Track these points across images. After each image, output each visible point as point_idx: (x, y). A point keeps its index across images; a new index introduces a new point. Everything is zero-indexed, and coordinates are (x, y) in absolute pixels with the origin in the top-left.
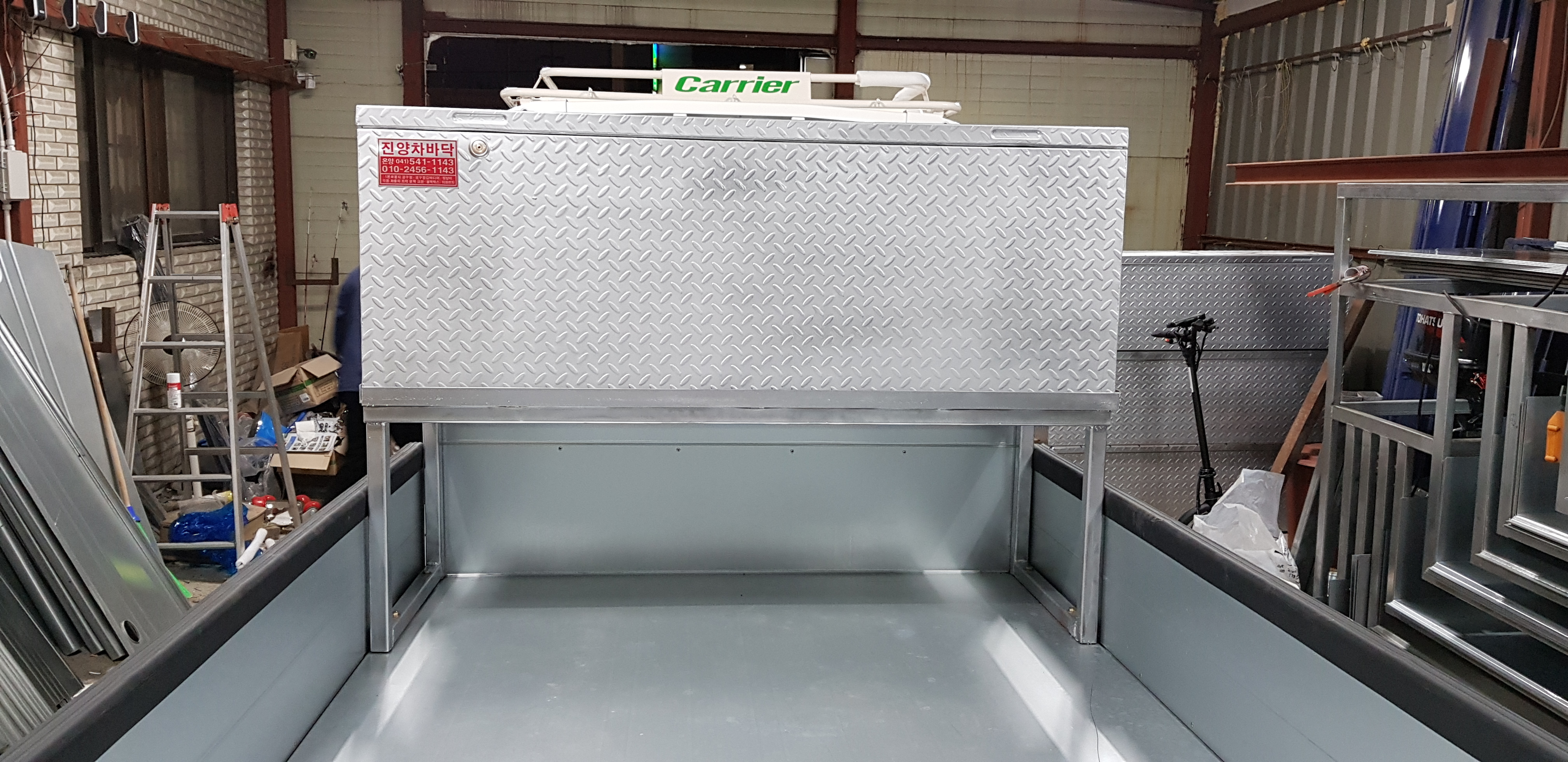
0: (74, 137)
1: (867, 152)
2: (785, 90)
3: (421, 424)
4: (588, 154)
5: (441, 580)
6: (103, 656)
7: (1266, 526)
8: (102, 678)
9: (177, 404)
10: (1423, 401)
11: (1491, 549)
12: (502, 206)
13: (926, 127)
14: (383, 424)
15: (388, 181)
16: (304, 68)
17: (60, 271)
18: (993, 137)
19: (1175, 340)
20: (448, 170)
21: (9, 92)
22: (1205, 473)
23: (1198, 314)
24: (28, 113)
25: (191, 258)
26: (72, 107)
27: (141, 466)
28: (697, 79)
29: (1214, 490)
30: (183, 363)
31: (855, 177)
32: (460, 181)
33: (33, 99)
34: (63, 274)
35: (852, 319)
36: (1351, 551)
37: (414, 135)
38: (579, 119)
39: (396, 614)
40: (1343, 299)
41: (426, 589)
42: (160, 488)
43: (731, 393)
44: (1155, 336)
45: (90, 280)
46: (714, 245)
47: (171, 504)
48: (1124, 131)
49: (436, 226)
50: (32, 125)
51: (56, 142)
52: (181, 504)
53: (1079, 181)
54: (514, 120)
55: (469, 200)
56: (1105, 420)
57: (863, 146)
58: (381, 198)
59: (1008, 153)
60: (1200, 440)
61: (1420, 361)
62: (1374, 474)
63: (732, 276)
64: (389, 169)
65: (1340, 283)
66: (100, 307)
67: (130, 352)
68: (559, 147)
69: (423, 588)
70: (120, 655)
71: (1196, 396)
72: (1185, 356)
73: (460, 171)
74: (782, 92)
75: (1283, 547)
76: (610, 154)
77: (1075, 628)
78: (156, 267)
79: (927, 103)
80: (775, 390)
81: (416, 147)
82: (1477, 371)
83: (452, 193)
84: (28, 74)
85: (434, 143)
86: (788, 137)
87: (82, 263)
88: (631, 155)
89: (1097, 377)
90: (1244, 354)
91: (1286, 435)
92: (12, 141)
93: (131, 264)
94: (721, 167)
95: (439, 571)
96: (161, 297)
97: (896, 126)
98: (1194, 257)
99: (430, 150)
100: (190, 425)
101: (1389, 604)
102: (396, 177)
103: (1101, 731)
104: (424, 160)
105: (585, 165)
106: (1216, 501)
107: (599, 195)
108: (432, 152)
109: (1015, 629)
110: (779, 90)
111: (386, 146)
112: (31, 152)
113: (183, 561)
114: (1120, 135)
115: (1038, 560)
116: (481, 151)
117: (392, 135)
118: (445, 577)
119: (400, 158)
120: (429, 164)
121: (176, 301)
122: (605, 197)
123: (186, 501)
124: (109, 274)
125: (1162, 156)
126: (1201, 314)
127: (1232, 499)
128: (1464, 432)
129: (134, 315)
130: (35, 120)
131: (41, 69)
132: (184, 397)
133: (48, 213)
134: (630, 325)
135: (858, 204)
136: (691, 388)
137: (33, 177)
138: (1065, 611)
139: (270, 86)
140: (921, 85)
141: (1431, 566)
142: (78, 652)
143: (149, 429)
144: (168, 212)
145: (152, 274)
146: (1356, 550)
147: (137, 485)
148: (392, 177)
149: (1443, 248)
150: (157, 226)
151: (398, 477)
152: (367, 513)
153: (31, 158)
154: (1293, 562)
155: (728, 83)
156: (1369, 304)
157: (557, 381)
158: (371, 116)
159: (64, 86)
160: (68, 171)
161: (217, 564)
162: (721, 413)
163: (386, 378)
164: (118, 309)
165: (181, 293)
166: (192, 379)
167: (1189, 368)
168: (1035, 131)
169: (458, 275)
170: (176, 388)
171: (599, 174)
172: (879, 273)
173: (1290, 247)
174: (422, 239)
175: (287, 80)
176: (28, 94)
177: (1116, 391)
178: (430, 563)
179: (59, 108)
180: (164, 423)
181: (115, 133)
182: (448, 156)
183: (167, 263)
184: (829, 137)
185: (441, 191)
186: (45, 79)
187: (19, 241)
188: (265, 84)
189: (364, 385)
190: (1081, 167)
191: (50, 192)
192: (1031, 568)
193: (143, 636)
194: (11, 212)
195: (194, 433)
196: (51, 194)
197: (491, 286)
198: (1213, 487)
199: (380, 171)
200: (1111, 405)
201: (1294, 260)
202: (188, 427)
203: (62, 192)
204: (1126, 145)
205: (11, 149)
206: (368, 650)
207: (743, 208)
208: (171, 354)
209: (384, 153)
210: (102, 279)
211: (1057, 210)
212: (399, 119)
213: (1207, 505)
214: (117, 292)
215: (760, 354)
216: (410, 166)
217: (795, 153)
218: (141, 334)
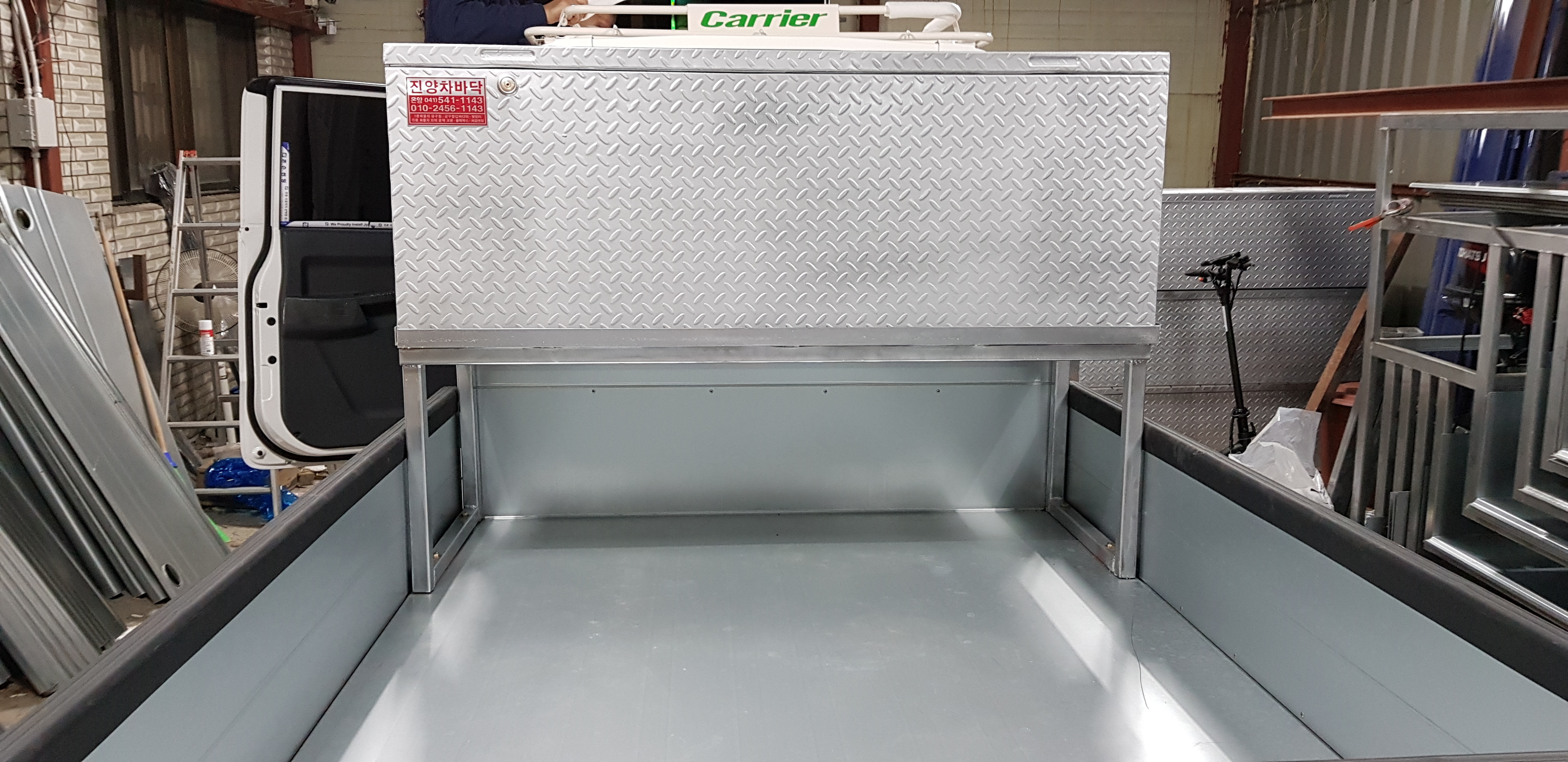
0: (100, 84)
1: (901, 82)
2: (813, 24)
3: (454, 366)
4: (618, 89)
5: (479, 523)
6: (145, 599)
7: (1303, 464)
8: (145, 621)
9: (209, 351)
10: (1467, 336)
11: (1535, 484)
12: (532, 144)
13: (961, 55)
14: (419, 366)
15: (417, 120)
16: (325, 14)
17: (90, 219)
18: (1030, 64)
19: (1209, 279)
20: (477, 108)
21: (34, 38)
22: (1239, 413)
23: (1233, 252)
24: (53, 60)
25: (219, 206)
26: (96, 54)
27: (176, 413)
28: (723, 14)
29: (1248, 429)
30: (214, 312)
31: (889, 109)
32: (489, 119)
33: (58, 47)
34: (93, 222)
35: (887, 255)
36: (1389, 488)
37: (442, 73)
38: (608, 53)
39: (436, 555)
40: (1384, 233)
41: (464, 531)
42: (194, 436)
43: (766, 331)
44: (1187, 275)
45: (119, 228)
46: (746, 181)
47: (206, 451)
48: (1165, 56)
49: (466, 166)
50: (58, 72)
51: (82, 89)
52: (217, 449)
53: (1119, 109)
54: (542, 56)
55: (498, 139)
56: (1145, 353)
57: (898, 76)
58: (410, 138)
59: (1046, 80)
60: (1233, 379)
61: (1462, 296)
62: (1414, 412)
63: (765, 212)
64: (418, 108)
65: (1382, 217)
66: (130, 255)
67: (161, 300)
68: (588, 83)
69: (461, 531)
70: (162, 598)
71: (1230, 335)
72: (1220, 295)
73: (489, 109)
74: (810, 25)
75: (1319, 485)
76: (639, 90)
77: (1114, 563)
78: (184, 215)
79: (958, 34)
80: (810, 328)
81: (444, 85)
82: (1521, 306)
83: (482, 131)
84: (52, 21)
85: (462, 81)
86: (821, 69)
87: (111, 212)
88: (660, 90)
89: (1137, 310)
90: (1278, 293)
91: (1320, 374)
92: (39, 89)
93: (160, 212)
94: (752, 101)
95: (477, 513)
96: (190, 246)
97: (931, 55)
98: (1228, 195)
99: (459, 88)
100: (223, 372)
101: (1428, 541)
102: (425, 116)
103: (1143, 664)
104: (453, 98)
105: (615, 101)
106: (1249, 441)
107: (629, 131)
108: (461, 90)
109: (1052, 566)
110: (806, 23)
111: (414, 85)
112: (58, 100)
113: (219, 507)
114: (1161, 60)
115: (1073, 497)
116: (509, 89)
117: (419, 73)
118: (483, 519)
119: (429, 97)
120: (458, 102)
121: (205, 249)
122: (635, 133)
123: (221, 447)
124: (138, 222)
125: (1193, 92)
126: (1235, 252)
127: (1267, 437)
128: (1506, 367)
129: (164, 264)
130: (61, 67)
131: (65, 16)
132: (216, 344)
133: (77, 161)
134: (663, 264)
135: (893, 137)
136: (726, 326)
137: (60, 125)
138: (1103, 547)
139: (292, 32)
140: (951, 15)
141: (1472, 502)
142: (120, 595)
143: (182, 377)
144: (195, 159)
145: (181, 222)
146: (1394, 487)
147: (172, 432)
148: (421, 116)
149: (1486, 181)
150: (185, 173)
151: (434, 422)
152: (406, 456)
153: (58, 105)
154: (1329, 500)
155: (754, 17)
156: (1409, 237)
157: (591, 322)
158: (398, 55)
159: (88, 32)
160: (95, 119)
161: (253, 509)
162: (756, 352)
163: (422, 319)
164: (148, 256)
165: (209, 241)
166: (223, 327)
167: (1224, 307)
168: (1074, 58)
169: (489, 216)
170: (209, 335)
171: (629, 110)
172: (915, 208)
173: (1325, 183)
174: (453, 179)
175: (308, 25)
176: (53, 41)
177: (1156, 324)
178: (468, 506)
179: (83, 56)
180: (196, 371)
181: (139, 81)
182: (477, 93)
183: (196, 212)
184: (863, 68)
185: (470, 130)
186: (69, 26)
187: (49, 189)
188: (288, 31)
189: (399, 328)
190: (1121, 94)
191: (78, 140)
192: (1067, 505)
193: (185, 581)
194: (40, 159)
195: (226, 381)
196: (79, 142)
197: (523, 226)
198: (1247, 427)
199: (409, 110)
200: (1151, 338)
201: (1330, 196)
202: (221, 374)
203: (89, 140)
204: (1167, 70)
205: (37, 96)
206: (410, 591)
207: (775, 142)
208: (202, 301)
209: (413, 92)
210: (132, 227)
211: (1097, 139)
212: (426, 57)
213: (1240, 445)
214: (147, 241)
215: (794, 291)
216: (439, 105)
217: (828, 85)
218: (172, 281)
